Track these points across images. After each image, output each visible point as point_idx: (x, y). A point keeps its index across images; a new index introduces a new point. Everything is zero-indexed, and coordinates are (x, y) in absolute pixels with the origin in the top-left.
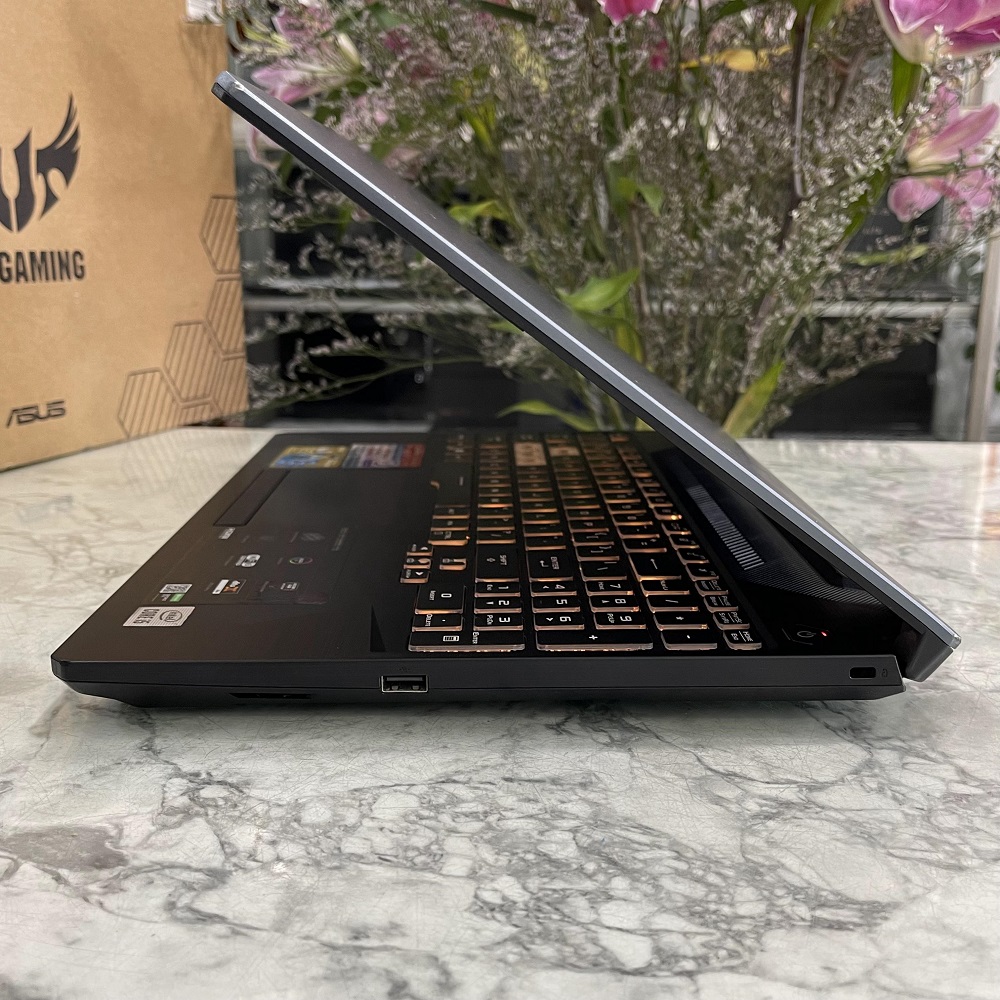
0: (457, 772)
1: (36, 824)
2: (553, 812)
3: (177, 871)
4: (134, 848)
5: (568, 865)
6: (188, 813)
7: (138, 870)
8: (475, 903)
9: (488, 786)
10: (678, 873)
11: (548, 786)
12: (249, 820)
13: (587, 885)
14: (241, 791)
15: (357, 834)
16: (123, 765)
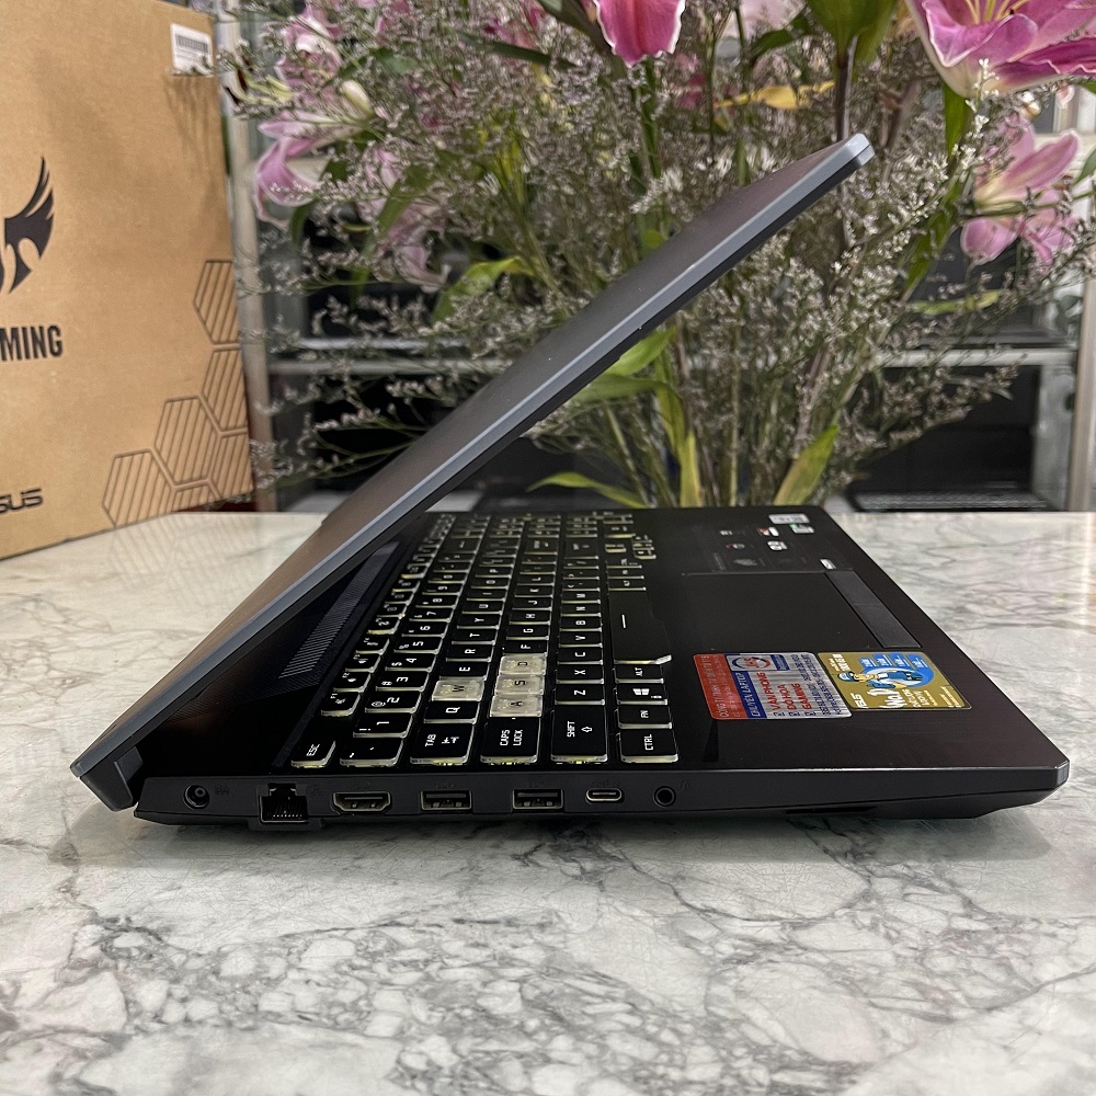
0: (403, 913)
2: (502, 958)
3: (70, 1036)
4: (28, 1010)
5: (507, 1022)
6: (96, 966)
7: (28, 1036)
8: (396, 1069)
9: (435, 929)
10: (630, 1030)
11: (502, 928)
12: (162, 973)
13: (525, 1046)
14: (159, 939)
15: (279, 989)
16: (36, 911)
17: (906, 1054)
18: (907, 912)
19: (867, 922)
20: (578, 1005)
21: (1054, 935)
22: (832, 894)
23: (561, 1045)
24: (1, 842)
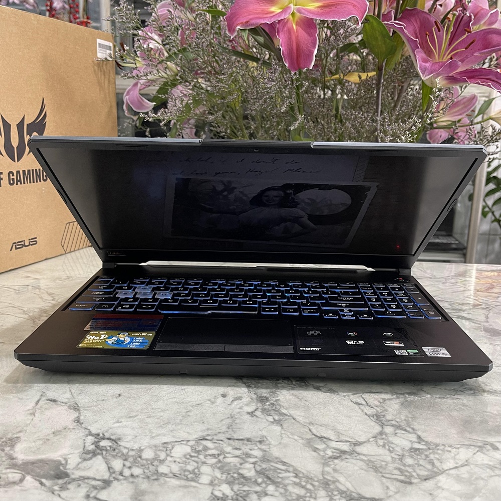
0: (208, 435)
1: (31, 458)
2: (247, 454)
3: (90, 480)
4: (72, 470)
5: (250, 479)
6: (94, 453)
7: (74, 480)
8: (211, 496)
9: (220, 442)
10: (295, 484)
11: (245, 442)
12: (120, 457)
13: (258, 489)
14: (117, 443)
15: (165, 464)
16: (67, 430)
17: (395, 496)
18: (396, 440)
19: (382, 444)
20: (276, 473)
21: (450, 451)
22: (369, 432)
23: (271, 488)
24: (48, 400)
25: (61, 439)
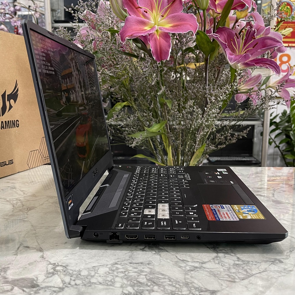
0: (118, 262)
1: (17, 277)
2: (141, 271)
3: (51, 288)
4: (41, 283)
5: (144, 284)
6: (53, 273)
7: (42, 288)
8: (122, 293)
9: (126, 265)
10: (170, 285)
11: (140, 264)
12: (68, 275)
13: (148, 288)
14: (66, 268)
15: (94, 278)
16: (36, 262)
17: (226, 289)
18: (225, 260)
19: (217, 262)
20: (158, 280)
21: (256, 265)
22: (210, 256)
23: (156, 288)
24: (24, 247)
25: (33, 267)
